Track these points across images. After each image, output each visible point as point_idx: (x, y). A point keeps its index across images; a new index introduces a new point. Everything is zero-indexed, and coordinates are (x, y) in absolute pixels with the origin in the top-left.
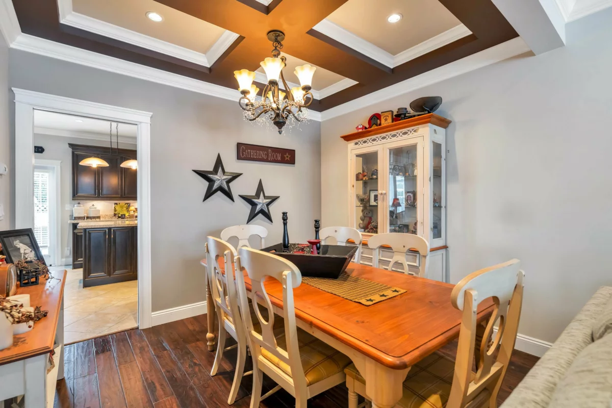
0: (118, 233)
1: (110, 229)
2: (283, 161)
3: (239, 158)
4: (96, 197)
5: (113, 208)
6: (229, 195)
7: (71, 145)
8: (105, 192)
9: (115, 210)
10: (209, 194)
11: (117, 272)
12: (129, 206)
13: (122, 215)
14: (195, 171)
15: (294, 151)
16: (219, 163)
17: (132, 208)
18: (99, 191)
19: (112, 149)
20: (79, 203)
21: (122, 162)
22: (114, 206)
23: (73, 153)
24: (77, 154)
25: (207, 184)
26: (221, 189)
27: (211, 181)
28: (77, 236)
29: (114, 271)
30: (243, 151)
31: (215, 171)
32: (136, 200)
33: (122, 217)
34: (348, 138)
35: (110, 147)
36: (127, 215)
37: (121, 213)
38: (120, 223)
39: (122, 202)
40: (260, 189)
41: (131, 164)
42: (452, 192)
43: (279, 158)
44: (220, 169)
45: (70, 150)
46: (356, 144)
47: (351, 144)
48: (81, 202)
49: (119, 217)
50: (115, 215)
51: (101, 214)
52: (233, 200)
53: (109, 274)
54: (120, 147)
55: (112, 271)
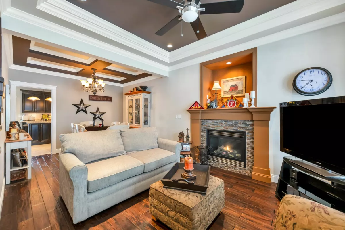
0: (44, 126)
1: (40, 124)
2: (107, 100)
3: (90, 100)
4: (33, 112)
5: (41, 116)
6: (86, 112)
7: (21, 90)
8: (37, 109)
9: (42, 117)
10: (78, 112)
11: (43, 140)
12: (49, 115)
13: (45, 119)
14: (72, 104)
15: (112, 97)
16: (82, 101)
17: (50, 116)
18: (35, 109)
19: (41, 92)
20: (25, 114)
21: (46, 98)
22: (41, 115)
23: (23, 93)
24: (24, 94)
25: (77, 108)
26: (82, 110)
27: (79, 108)
28: (25, 127)
29: (42, 139)
30: (91, 97)
31: (80, 104)
32: (51, 113)
33: (46, 120)
34: (126, 94)
35: (40, 91)
36: (48, 119)
37: (45, 118)
38: (44, 122)
39: (46, 114)
40: (98, 110)
41: (49, 99)
42: (150, 112)
43: (106, 100)
44: (82, 104)
45: (21, 92)
46: (128, 96)
47: (127, 97)
48: (26, 113)
49: (44, 120)
50: (42, 119)
51: (35, 119)
52: (87, 113)
53: (40, 141)
54: (45, 91)
55: (41, 140)
